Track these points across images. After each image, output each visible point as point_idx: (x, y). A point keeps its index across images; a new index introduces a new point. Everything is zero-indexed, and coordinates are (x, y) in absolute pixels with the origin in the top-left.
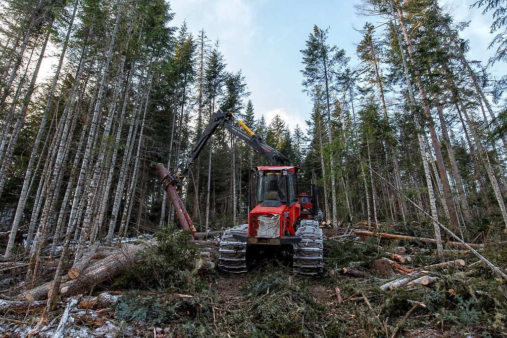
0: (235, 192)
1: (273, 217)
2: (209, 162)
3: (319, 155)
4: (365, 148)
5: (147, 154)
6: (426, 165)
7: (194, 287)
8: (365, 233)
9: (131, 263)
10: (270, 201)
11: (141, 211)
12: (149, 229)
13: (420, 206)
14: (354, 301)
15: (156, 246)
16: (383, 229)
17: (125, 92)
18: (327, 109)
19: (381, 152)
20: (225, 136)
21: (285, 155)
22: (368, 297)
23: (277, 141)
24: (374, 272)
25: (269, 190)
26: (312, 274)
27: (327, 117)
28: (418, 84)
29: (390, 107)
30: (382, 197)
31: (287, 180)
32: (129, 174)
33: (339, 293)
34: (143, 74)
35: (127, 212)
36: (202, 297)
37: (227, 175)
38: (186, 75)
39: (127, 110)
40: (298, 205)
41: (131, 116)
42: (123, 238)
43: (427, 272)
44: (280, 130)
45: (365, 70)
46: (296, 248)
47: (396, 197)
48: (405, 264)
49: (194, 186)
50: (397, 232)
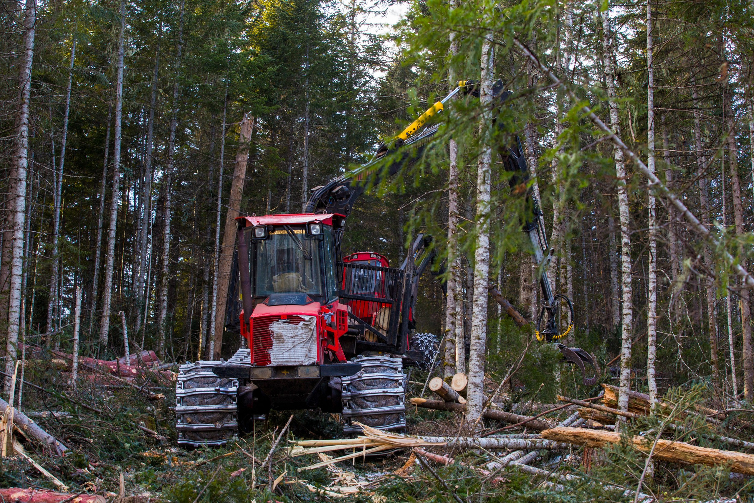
1: (301, 323)
8: (591, 438)
40: (344, 307)
46: (347, 393)
50: (731, 440)
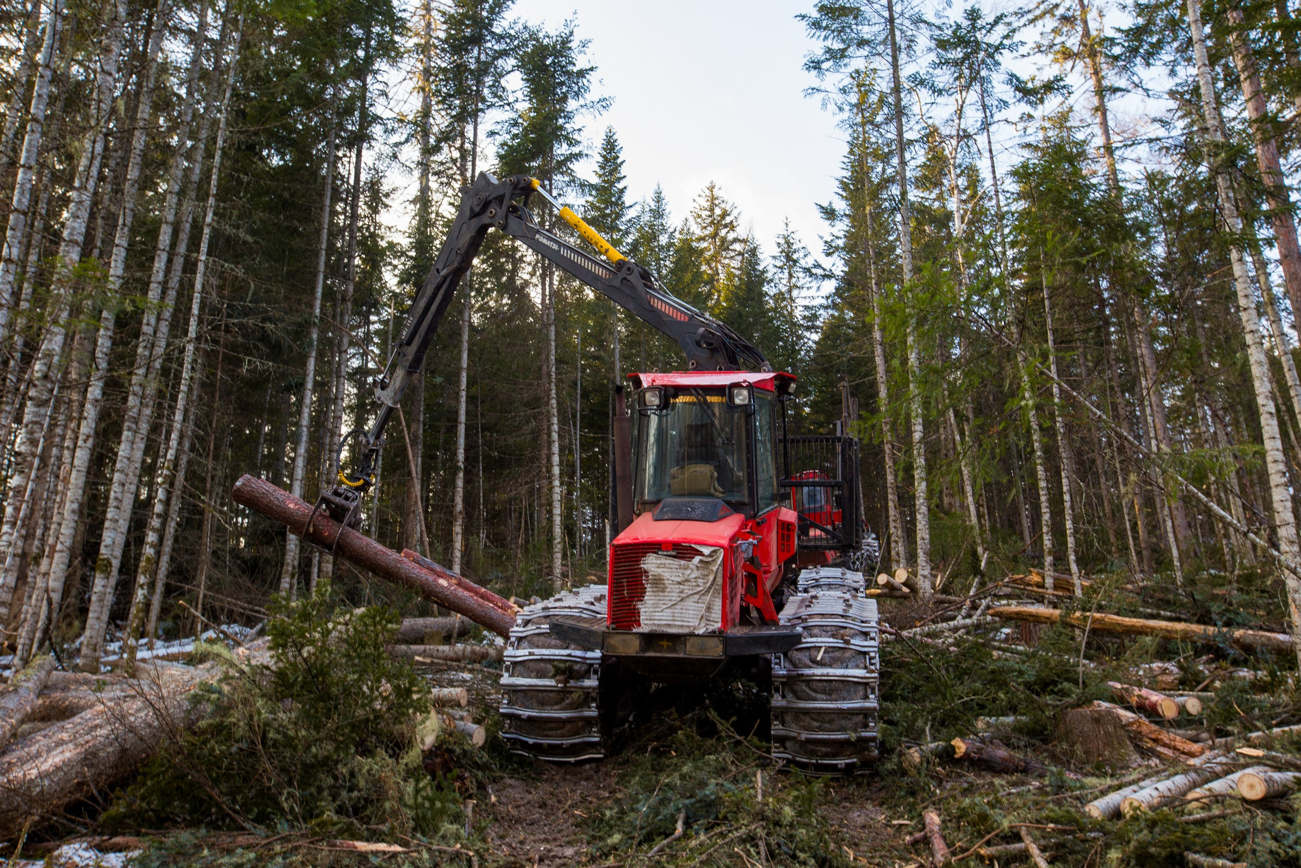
0: (556, 470)
1: (697, 559)
2: (460, 359)
3: (867, 329)
4: (1035, 303)
5: (227, 330)
6: (1260, 363)
7: (410, 813)
8: (1031, 615)
9: (172, 733)
10: (686, 499)
11: (208, 543)
12: (239, 605)
13: (1234, 516)
14: (991, 859)
15: (267, 668)
16: (1099, 598)
17: (137, 94)
18: (895, 161)
19: (1092, 319)
20: (517, 262)
21: (742, 333)
22: (1042, 842)
23: (712, 280)
24: (1065, 753)
25: (682, 462)
26: (841, 762)
27: (895, 190)
28: (1236, 62)
29: (1128, 153)
30: (1096, 484)
31: (747, 422)
32: (160, 404)
33: (936, 828)
34: (203, 25)
35: (158, 546)
36: (440, 852)
37: (528, 405)
38: (368, 33)
39: (147, 162)
40: (789, 515)
41: (165, 186)
42: (143, 641)
43: (1259, 753)
44: (723, 240)
45: (1038, 12)
46: (780, 670)
47: (1147, 480)
48: (1176, 724)
49: (406, 449)
50: (1149, 611)
